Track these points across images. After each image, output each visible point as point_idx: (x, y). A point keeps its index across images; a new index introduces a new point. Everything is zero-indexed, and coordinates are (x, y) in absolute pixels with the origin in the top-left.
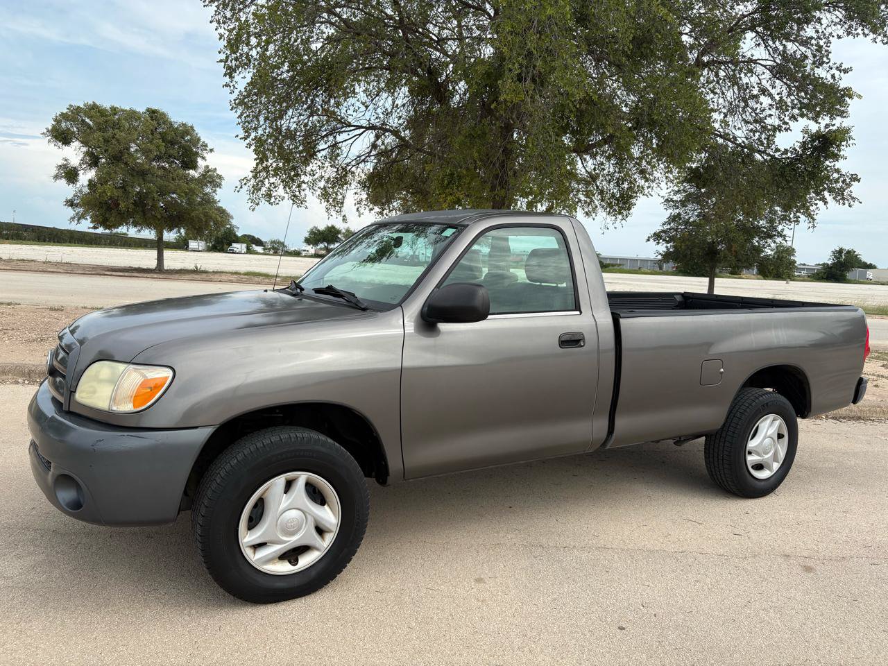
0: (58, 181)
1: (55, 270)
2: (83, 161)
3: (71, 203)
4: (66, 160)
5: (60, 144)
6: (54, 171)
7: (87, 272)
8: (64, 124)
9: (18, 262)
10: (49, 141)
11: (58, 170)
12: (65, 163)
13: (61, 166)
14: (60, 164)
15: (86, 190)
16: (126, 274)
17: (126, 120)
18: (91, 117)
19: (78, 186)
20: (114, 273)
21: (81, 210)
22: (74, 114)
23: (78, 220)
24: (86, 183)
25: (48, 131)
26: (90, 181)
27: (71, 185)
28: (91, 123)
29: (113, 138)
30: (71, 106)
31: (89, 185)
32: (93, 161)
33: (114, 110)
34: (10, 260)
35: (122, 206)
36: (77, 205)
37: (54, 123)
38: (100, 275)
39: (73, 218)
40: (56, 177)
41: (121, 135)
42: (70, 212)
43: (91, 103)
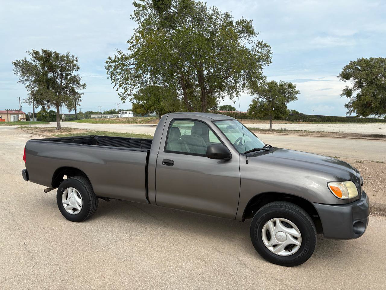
0: (342, 96)
1: (339, 137)
2: (355, 86)
3: (347, 106)
4: (347, 87)
5: (345, 80)
6: (341, 92)
7: (353, 137)
8: (347, 71)
9: (322, 133)
10: (340, 79)
11: (343, 91)
12: (347, 88)
13: (344, 90)
14: (344, 89)
15: (355, 99)
16: (373, 138)
17: (377, 62)
18: (360, 65)
19: (352, 98)
20: (367, 138)
21: (352, 109)
22: (352, 65)
23: (350, 113)
24: (356, 96)
25: (340, 75)
26: (358, 95)
27: (349, 97)
28: (360, 68)
29: (371, 73)
30: (351, 62)
31: (357, 97)
32: (359, 85)
33: (372, 59)
34: (318, 132)
35: (373, 105)
36: (350, 107)
37: (343, 71)
38: (360, 139)
39: (347, 113)
40: (342, 95)
41: (374, 71)
42: (347, 110)
43: (361, 58)
